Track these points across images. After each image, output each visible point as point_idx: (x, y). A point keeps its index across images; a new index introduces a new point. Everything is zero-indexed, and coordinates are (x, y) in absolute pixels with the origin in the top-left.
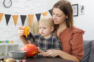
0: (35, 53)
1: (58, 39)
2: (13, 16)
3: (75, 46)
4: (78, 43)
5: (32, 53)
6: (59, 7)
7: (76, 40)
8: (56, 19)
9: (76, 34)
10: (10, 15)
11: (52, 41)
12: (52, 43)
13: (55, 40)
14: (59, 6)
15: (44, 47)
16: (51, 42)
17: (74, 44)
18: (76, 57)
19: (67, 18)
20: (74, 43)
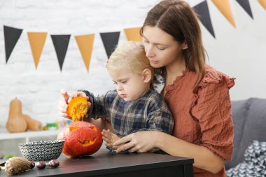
0: (92, 143)
1: (160, 105)
2: (77, 38)
3: (207, 122)
4: (211, 115)
5: (84, 145)
6: (158, 24)
7: (206, 106)
8: (155, 56)
9: (206, 89)
10: (68, 37)
11: (145, 111)
12: (145, 116)
13: (152, 109)
14: (158, 19)
15: (122, 127)
16: (142, 113)
17: (203, 116)
18: (211, 150)
19: (184, 48)
20: (202, 112)
